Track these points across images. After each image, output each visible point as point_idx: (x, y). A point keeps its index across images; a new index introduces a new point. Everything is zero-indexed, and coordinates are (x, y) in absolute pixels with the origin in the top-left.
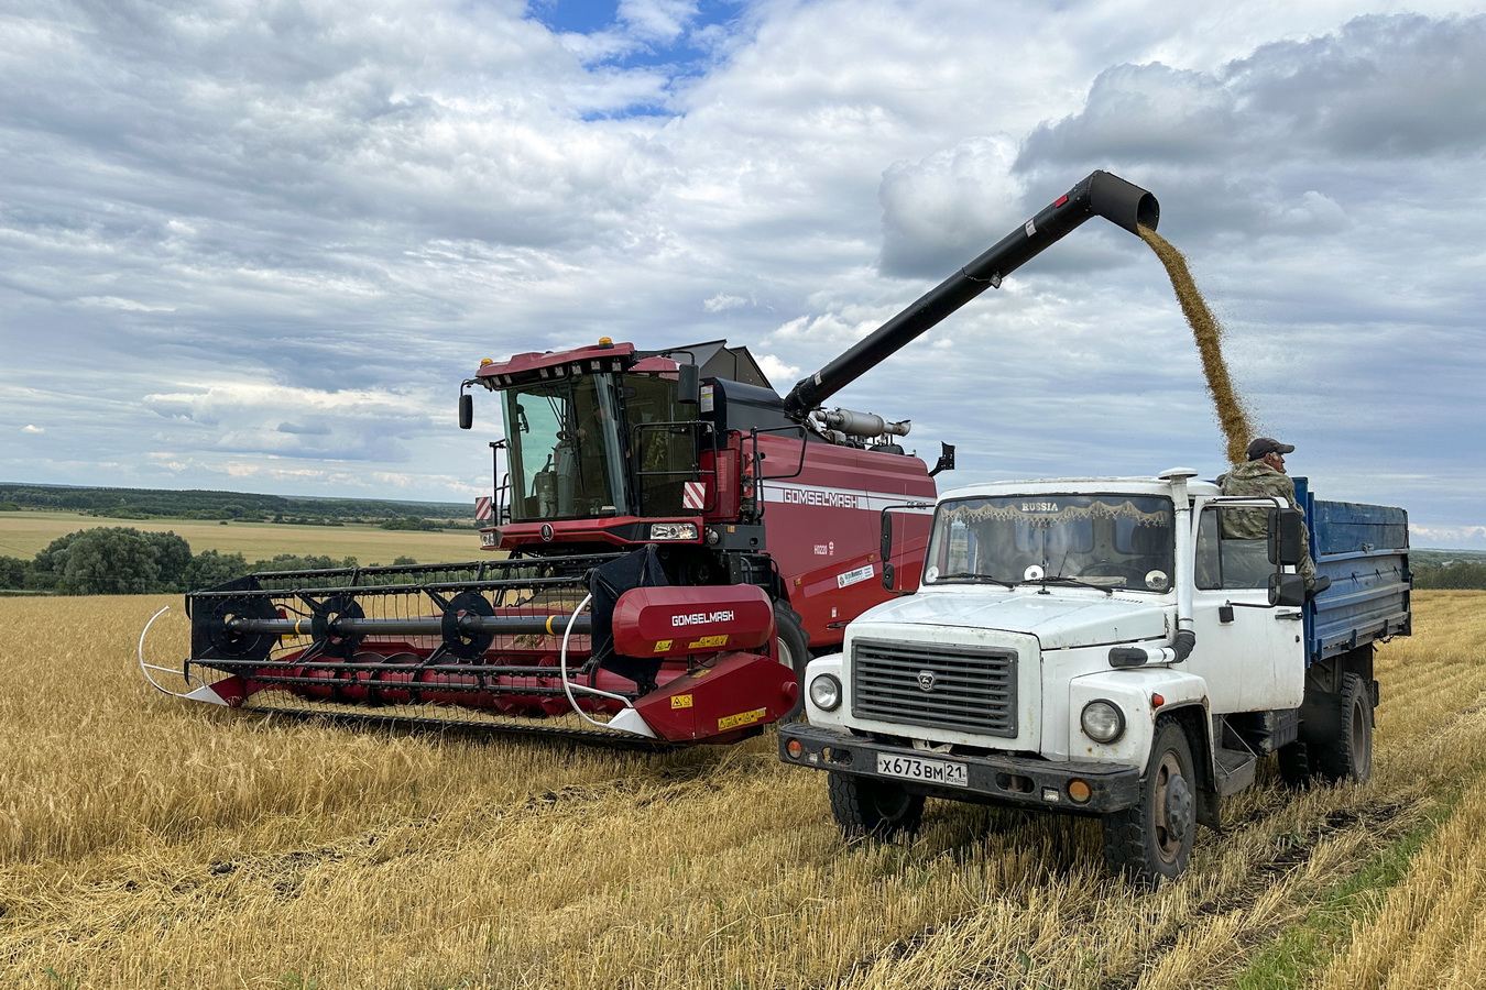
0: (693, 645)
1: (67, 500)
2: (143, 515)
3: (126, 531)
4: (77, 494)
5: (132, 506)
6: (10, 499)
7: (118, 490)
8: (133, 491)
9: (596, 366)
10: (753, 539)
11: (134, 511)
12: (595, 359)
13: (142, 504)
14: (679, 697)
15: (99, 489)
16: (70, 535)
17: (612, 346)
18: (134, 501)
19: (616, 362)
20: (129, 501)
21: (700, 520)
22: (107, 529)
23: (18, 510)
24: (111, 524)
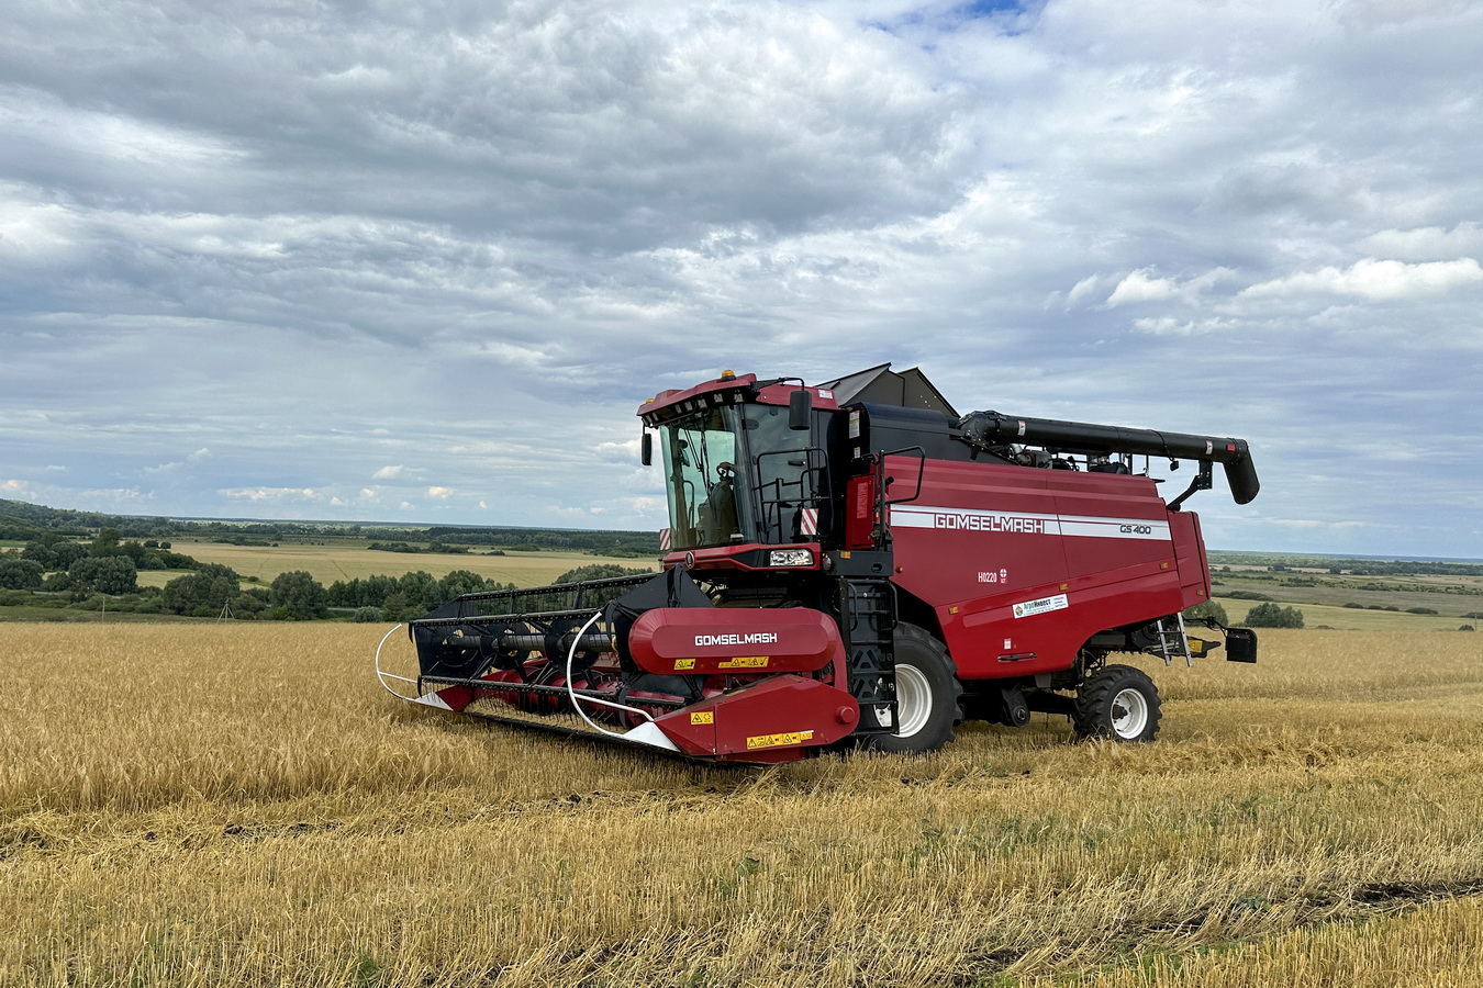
0: (722, 665)
1: (575, 541)
2: (633, 554)
3: (613, 568)
4: (583, 536)
5: (626, 546)
6: (532, 541)
7: (615, 532)
8: (626, 533)
9: (719, 399)
10: (875, 566)
11: (626, 550)
12: (717, 392)
13: (633, 545)
14: (699, 714)
15: (600, 532)
16: (572, 572)
17: (734, 378)
18: (626, 542)
19: (738, 393)
20: (624, 542)
21: (817, 547)
22: (599, 566)
23: (538, 550)
24: (602, 561)
